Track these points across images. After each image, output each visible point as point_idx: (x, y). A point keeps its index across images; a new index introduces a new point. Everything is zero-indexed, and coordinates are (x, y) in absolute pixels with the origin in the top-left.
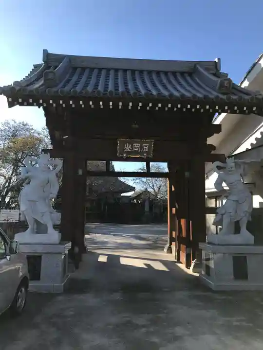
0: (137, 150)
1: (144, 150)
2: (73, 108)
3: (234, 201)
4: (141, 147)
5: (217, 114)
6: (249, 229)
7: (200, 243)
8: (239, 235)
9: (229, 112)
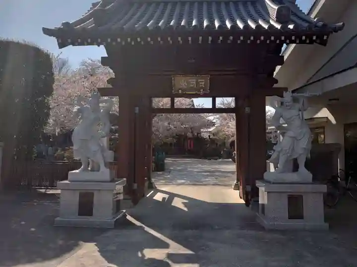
0: (192, 86)
1: (200, 86)
2: (133, 45)
3: (291, 137)
4: (197, 83)
5: (285, 45)
6: (307, 166)
7: (257, 181)
8: (297, 172)
9: (298, 42)
